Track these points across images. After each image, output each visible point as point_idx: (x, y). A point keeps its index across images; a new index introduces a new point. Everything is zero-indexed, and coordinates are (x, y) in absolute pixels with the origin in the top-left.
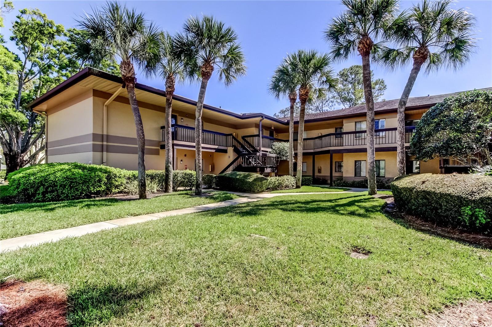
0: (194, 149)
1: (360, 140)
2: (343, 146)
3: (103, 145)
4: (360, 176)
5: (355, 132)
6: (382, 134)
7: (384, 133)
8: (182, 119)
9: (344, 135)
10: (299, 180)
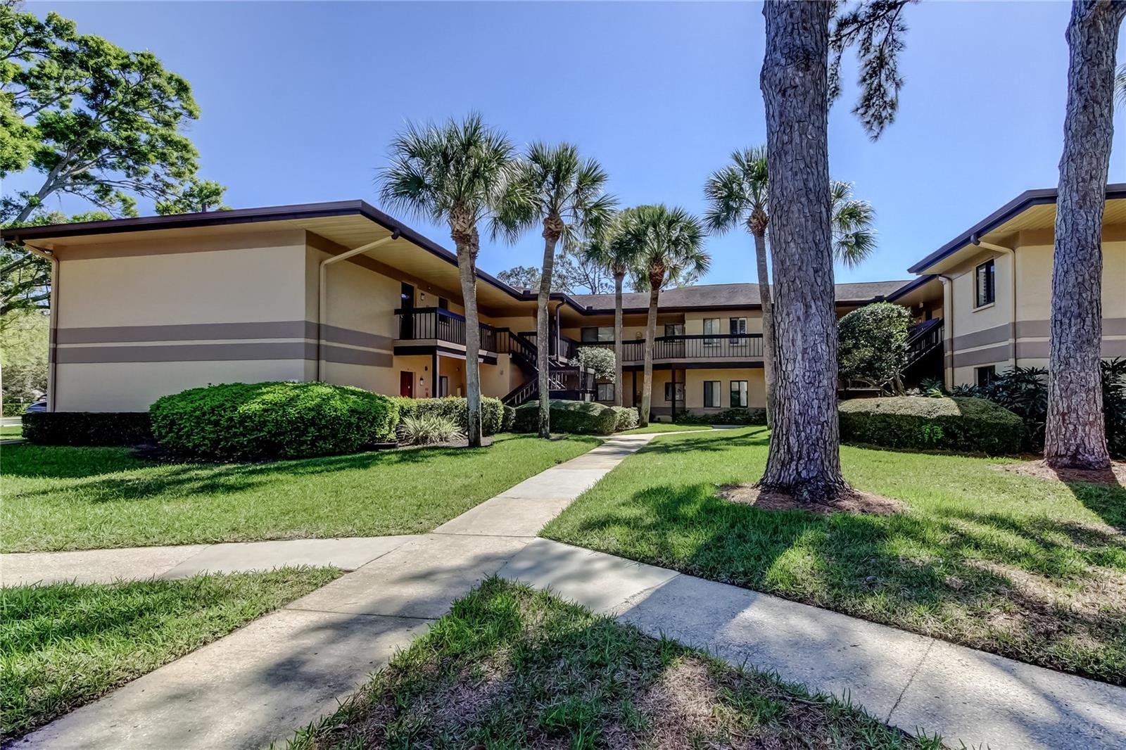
0: (464, 358)
1: (711, 349)
2: (684, 357)
3: (319, 346)
4: (712, 406)
5: (703, 337)
6: (742, 341)
7: (744, 340)
8: (422, 294)
9: (686, 340)
10: (646, 413)
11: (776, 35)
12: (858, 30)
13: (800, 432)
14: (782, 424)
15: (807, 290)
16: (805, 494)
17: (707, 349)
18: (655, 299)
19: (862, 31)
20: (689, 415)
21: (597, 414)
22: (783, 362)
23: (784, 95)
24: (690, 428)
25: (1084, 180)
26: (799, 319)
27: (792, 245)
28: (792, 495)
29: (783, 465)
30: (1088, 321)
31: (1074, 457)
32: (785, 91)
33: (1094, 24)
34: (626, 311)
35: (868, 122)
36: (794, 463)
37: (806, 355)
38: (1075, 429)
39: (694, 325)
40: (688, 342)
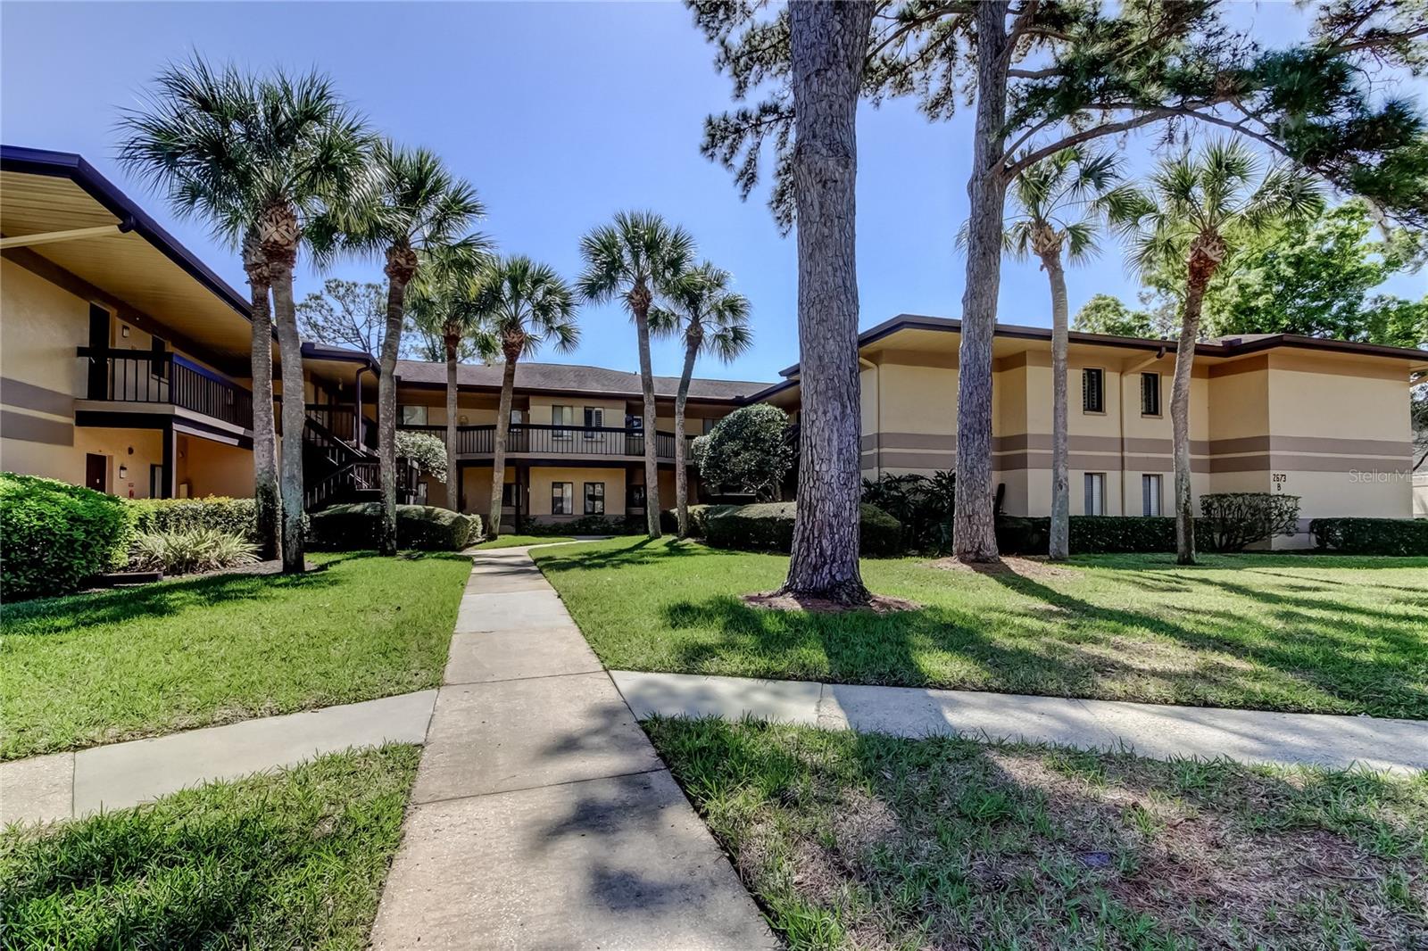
1: (561, 444)
2: (529, 452)
4: (562, 513)
6: (598, 435)
8: (124, 327)
9: (530, 431)
10: (496, 521)
11: (815, 122)
12: (777, 120)
13: (834, 534)
14: (813, 526)
15: (844, 390)
16: (844, 597)
17: (555, 443)
18: (509, 375)
19: (781, 123)
20: (536, 524)
21: (446, 523)
22: (816, 462)
23: (824, 186)
24: (559, 539)
25: (983, 317)
26: (836, 418)
27: (831, 341)
28: (832, 599)
29: (815, 569)
30: (986, 436)
31: (977, 553)
32: (825, 182)
33: (991, 185)
34: (462, 388)
35: (779, 218)
36: (827, 566)
37: (841, 456)
38: (978, 530)
39: (540, 412)
40: (533, 433)
